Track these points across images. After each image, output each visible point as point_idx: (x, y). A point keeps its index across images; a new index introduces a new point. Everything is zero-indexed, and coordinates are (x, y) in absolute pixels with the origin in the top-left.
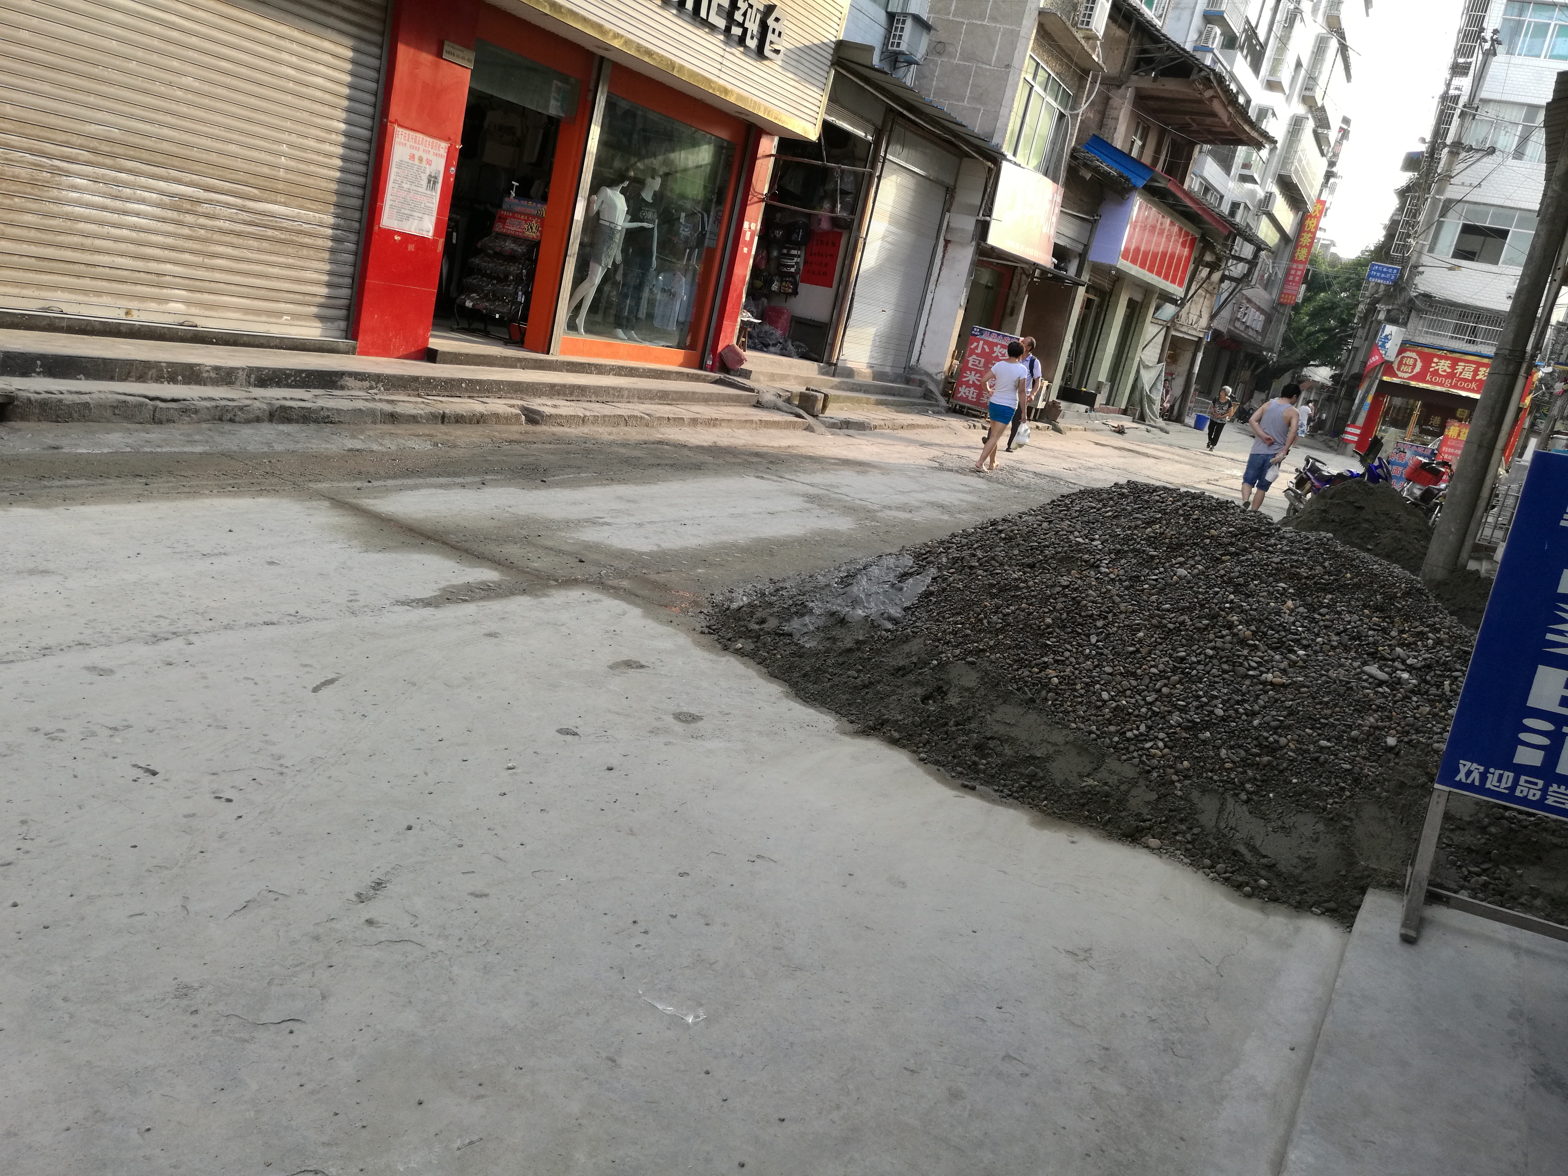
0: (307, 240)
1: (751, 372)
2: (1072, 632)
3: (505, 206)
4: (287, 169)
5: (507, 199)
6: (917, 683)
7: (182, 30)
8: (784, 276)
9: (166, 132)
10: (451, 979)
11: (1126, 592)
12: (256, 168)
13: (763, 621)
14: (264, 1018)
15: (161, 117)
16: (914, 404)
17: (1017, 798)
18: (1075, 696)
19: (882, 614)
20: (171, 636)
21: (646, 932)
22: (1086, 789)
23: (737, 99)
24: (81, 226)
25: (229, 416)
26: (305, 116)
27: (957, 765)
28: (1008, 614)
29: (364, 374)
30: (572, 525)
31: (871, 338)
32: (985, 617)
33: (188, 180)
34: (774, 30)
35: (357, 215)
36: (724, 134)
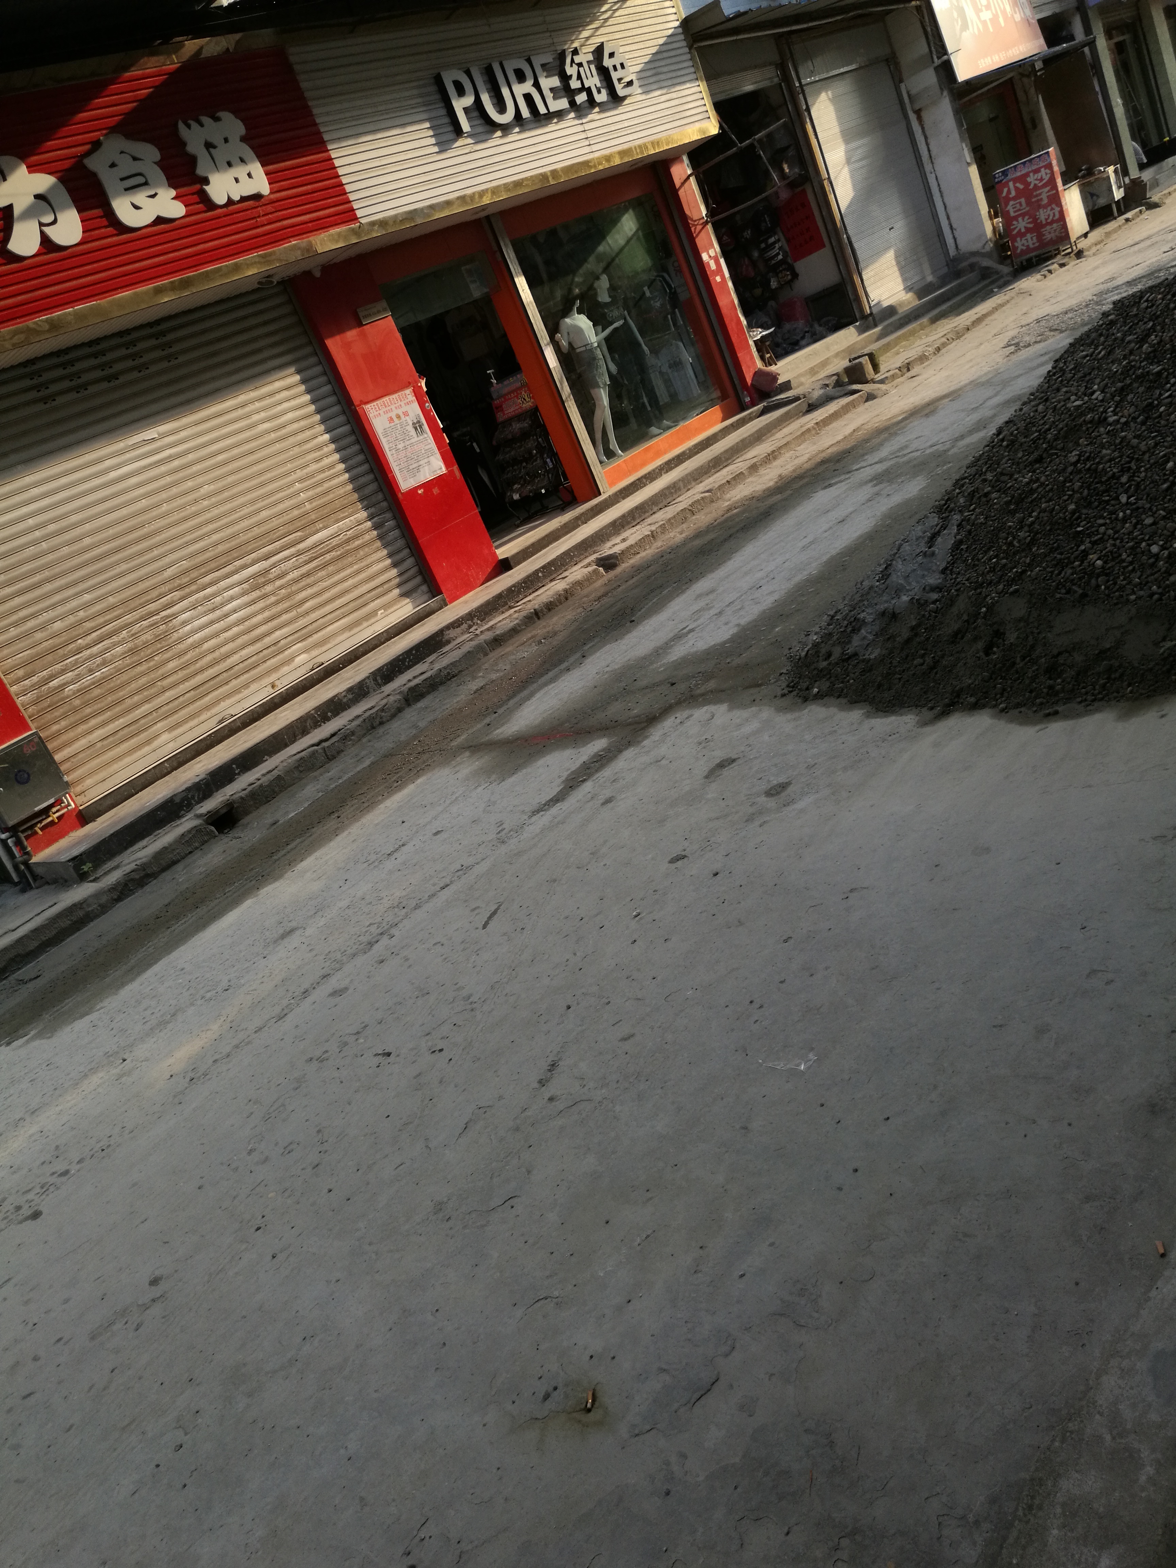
0: (357, 543)
1: (789, 381)
2: (1100, 504)
3: (495, 396)
4: (310, 500)
5: (492, 389)
6: (976, 639)
7: (179, 456)
8: (775, 269)
9: (215, 537)
10: (615, 1117)
11: (1144, 428)
12: (289, 517)
13: (829, 655)
14: (493, 1204)
15: (205, 529)
16: (975, 293)
17: (1101, 699)
18: (1124, 568)
19: (924, 589)
20: (379, 937)
21: (761, 1007)
22: (1166, 655)
23: (621, 158)
24: (206, 646)
25: (378, 721)
26: (297, 450)
27: (1036, 698)
28: (1033, 523)
29: (458, 620)
30: (661, 651)
31: (894, 262)
32: (1014, 538)
33: (250, 561)
34: (615, 67)
35: (380, 496)
36: (635, 193)
